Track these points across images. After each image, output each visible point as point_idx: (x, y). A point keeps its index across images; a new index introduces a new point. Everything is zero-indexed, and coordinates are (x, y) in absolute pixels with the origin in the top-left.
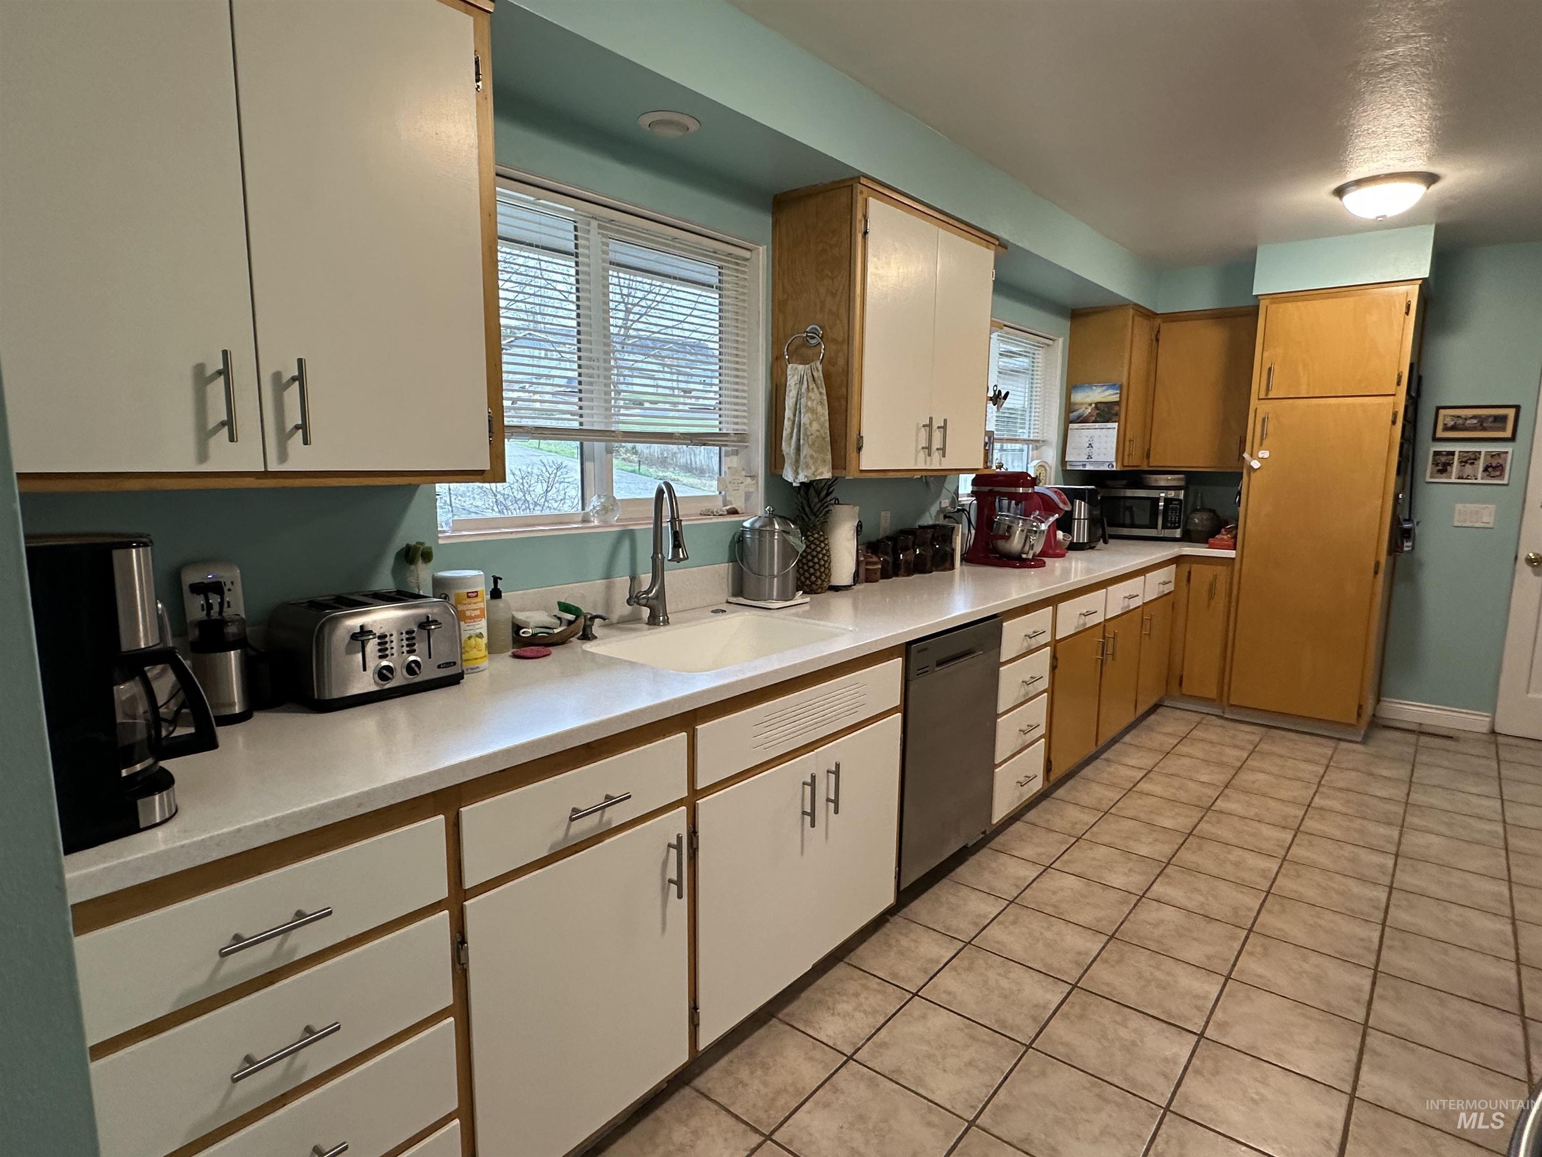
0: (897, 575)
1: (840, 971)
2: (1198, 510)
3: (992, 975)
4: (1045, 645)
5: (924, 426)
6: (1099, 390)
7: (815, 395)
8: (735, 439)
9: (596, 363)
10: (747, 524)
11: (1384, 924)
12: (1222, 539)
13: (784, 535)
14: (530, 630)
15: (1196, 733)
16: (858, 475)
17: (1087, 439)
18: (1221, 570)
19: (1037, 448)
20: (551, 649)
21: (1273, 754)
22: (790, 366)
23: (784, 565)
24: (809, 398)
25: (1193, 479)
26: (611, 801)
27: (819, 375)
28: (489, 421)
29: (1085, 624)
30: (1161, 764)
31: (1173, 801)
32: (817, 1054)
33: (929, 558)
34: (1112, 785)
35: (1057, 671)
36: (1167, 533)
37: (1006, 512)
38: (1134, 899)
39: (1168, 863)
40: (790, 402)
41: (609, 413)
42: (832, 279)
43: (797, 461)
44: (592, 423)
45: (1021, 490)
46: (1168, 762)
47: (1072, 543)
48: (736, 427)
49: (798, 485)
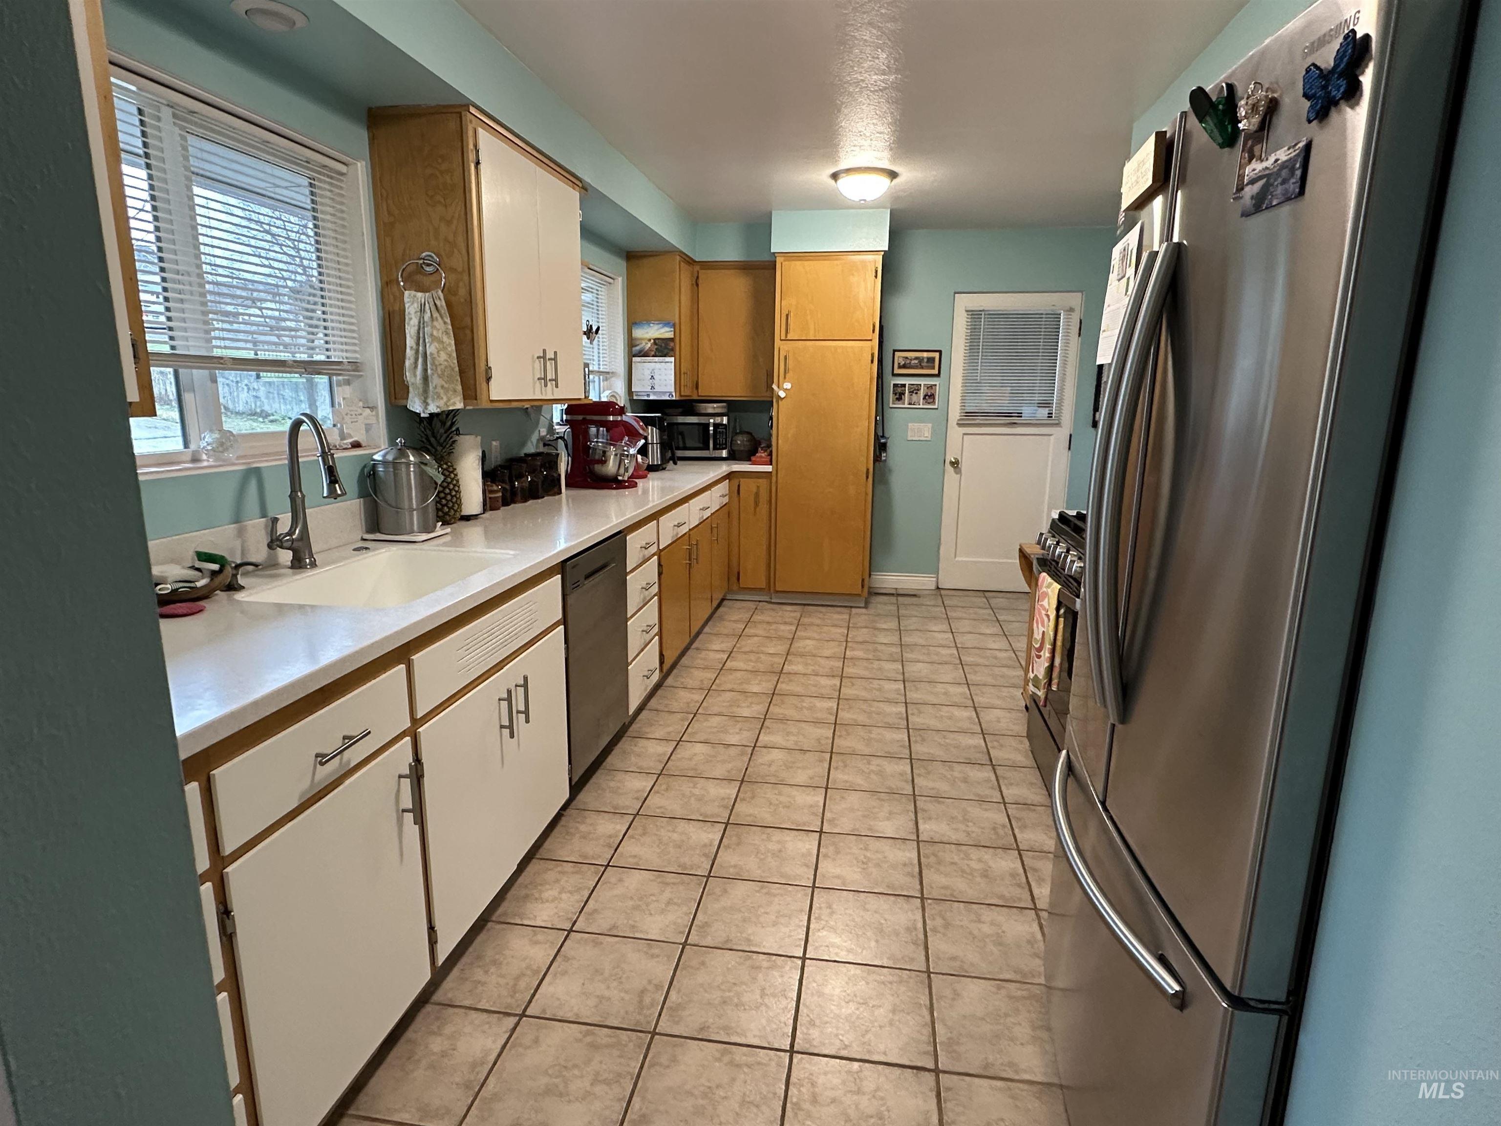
0: (515, 502)
1: (534, 867)
2: (737, 434)
3: (663, 832)
4: (653, 555)
5: (538, 358)
6: (656, 327)
7: (439, 324)
8: (349, 367)
9: (186, 278)
10: (378, 457)
11: (908, 729)
12: (761, 457)
13: (423, 466)
14: (169, 586)
15: (756, 618)
16: (489, 406)
17: (649, 372)
18: (763, 482)
19: (606, 379)
20: (202, 603)
21: (812, 624)
22: (407, 293)
23: (424, 499)
24: (433, 327)
25: (733, 407)
26: (350, 741)
27: (441, 303)
28: (133, 345)
29: (677, 534)
30: (738, 645)
31: (755, 672)
32: (540, 937)
33: (540, 484)
34: (706, 668)
35: (663, 576)
36: (717, 454)
37: (597, 437)
38: (750, 750)
39: (765, 719)
40: (411, 330)
41: (208, 336)
42: (446, 206)
43: (426, 391)
44: (188, 347)
45: (611, 418)
46: (742, 642)
47: (649, 465)
48: (348, 355)
49: (427, 415)
